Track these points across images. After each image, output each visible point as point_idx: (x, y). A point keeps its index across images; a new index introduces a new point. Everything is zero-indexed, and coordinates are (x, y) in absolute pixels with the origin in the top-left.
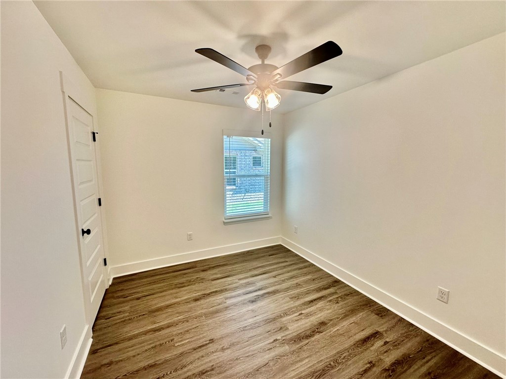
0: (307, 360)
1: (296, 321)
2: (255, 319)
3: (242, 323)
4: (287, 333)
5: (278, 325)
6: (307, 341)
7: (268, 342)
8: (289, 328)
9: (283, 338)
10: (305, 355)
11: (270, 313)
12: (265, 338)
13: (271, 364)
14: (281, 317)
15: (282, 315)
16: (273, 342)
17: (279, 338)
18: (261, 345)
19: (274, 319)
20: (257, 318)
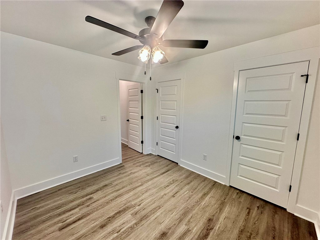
0: (123, 200)
1: (125, 223)
2: (155, 216)
3: (163, 210)
4: (132, 212)
5: (138, 216)
6: (120, 210)
7: (143, 203)
8: (130, 216)
9: (135, 207)
10: (124, 202)
11: (146, 225)
12: (146, 205)
13: (141, 195)
14: (136, 224)
15: (135, 226)
16: (141, 204)
17: (138, 207)
18: (147, 201)
19: (141, 220)
20: (154, 218)
